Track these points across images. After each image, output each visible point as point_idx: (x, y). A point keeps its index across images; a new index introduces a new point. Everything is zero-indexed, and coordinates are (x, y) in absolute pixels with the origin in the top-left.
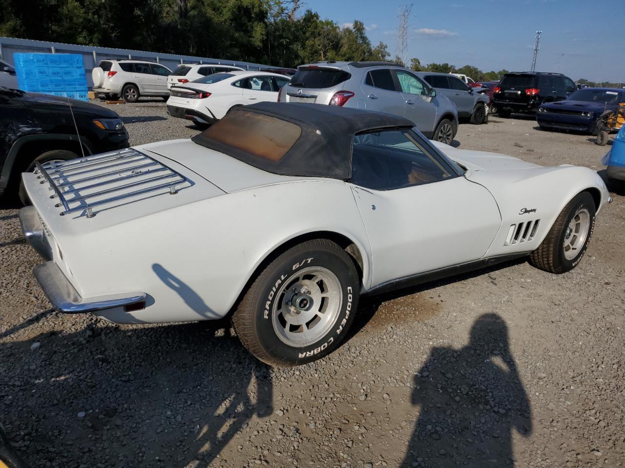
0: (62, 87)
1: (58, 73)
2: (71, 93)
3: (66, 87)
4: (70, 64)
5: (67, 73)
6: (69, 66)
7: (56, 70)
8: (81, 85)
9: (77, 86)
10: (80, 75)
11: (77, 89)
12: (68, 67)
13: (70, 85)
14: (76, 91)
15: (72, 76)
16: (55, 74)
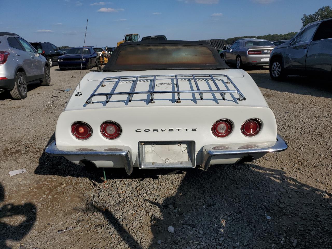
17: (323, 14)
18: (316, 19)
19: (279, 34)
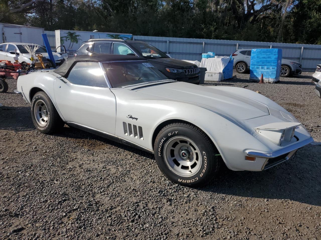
0: (265, 63)
1: (265, 57)
2: (269, 67)
3: (267, 64)
4: (271, 53)
5: (269, 57)
6: (271, 54)
7: (264, 56)
8: (274, 63)
9: (272, 64)
10: (275, 58)
11: (272, 65)
12: (269, 55)
13: (268, 63)
14: (271, 66)
15: (271, 59)
16: (264, 58)
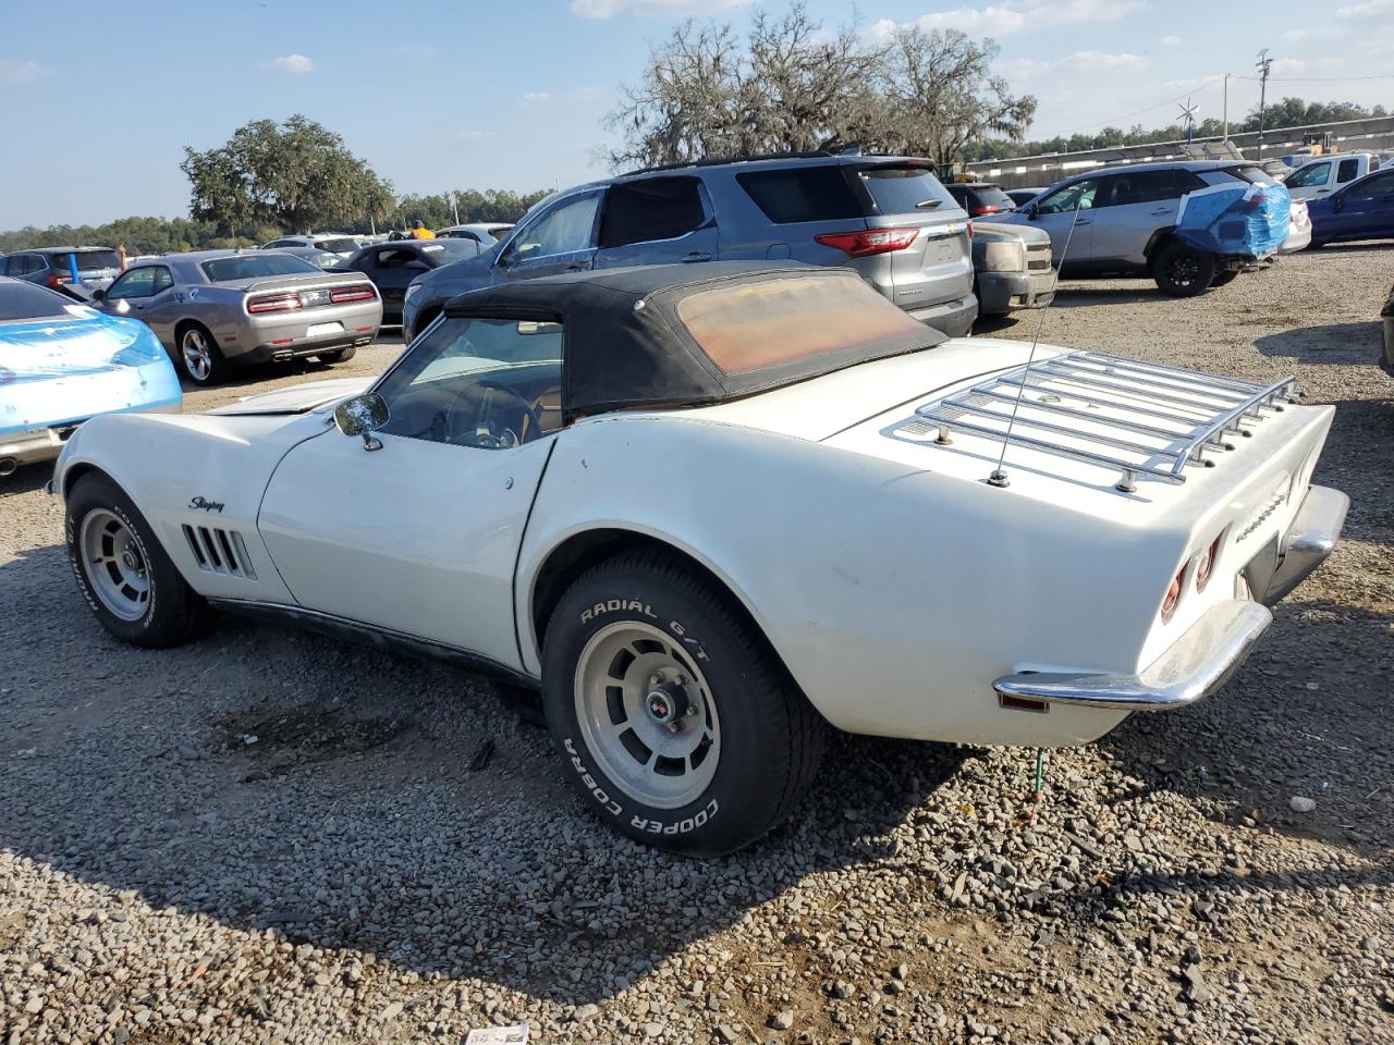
17: (258, 148)
18: (238, 169)
19: (78, 227)
